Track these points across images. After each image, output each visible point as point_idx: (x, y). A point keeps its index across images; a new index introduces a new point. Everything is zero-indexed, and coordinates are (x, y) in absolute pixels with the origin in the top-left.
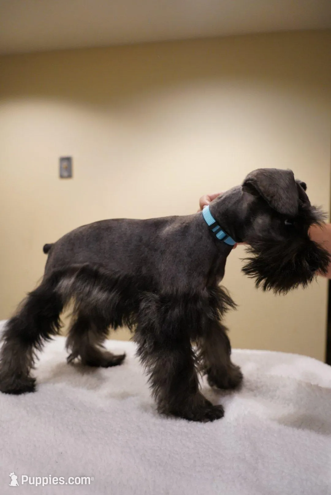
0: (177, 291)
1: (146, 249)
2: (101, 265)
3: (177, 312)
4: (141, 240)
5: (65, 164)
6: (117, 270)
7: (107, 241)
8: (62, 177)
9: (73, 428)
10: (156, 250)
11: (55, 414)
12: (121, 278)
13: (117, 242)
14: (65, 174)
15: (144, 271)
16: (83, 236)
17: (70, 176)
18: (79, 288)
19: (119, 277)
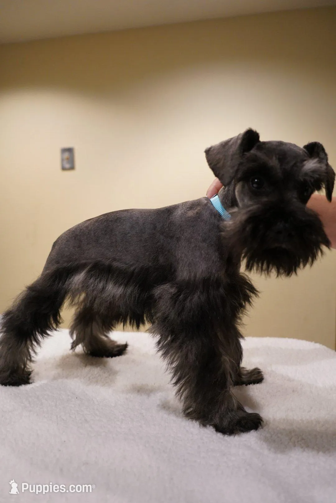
0: (195, 276)
1: (162, 237)
2: (114, 259)
3: (197, 298)
4: (155, 228)
5: (67, 155)
6: (131, 263)
7: (117, 233)
8: (64, 169)
9: (75, 417)
10: (172, 237)
11: (57, 404)
12: (136, 270)
13: (128, 233)
14: (67, 166)
15: (161, 260)
16: (90, 231)
17: (72, 168)
18: (93, 285)
19: (134, 270)
